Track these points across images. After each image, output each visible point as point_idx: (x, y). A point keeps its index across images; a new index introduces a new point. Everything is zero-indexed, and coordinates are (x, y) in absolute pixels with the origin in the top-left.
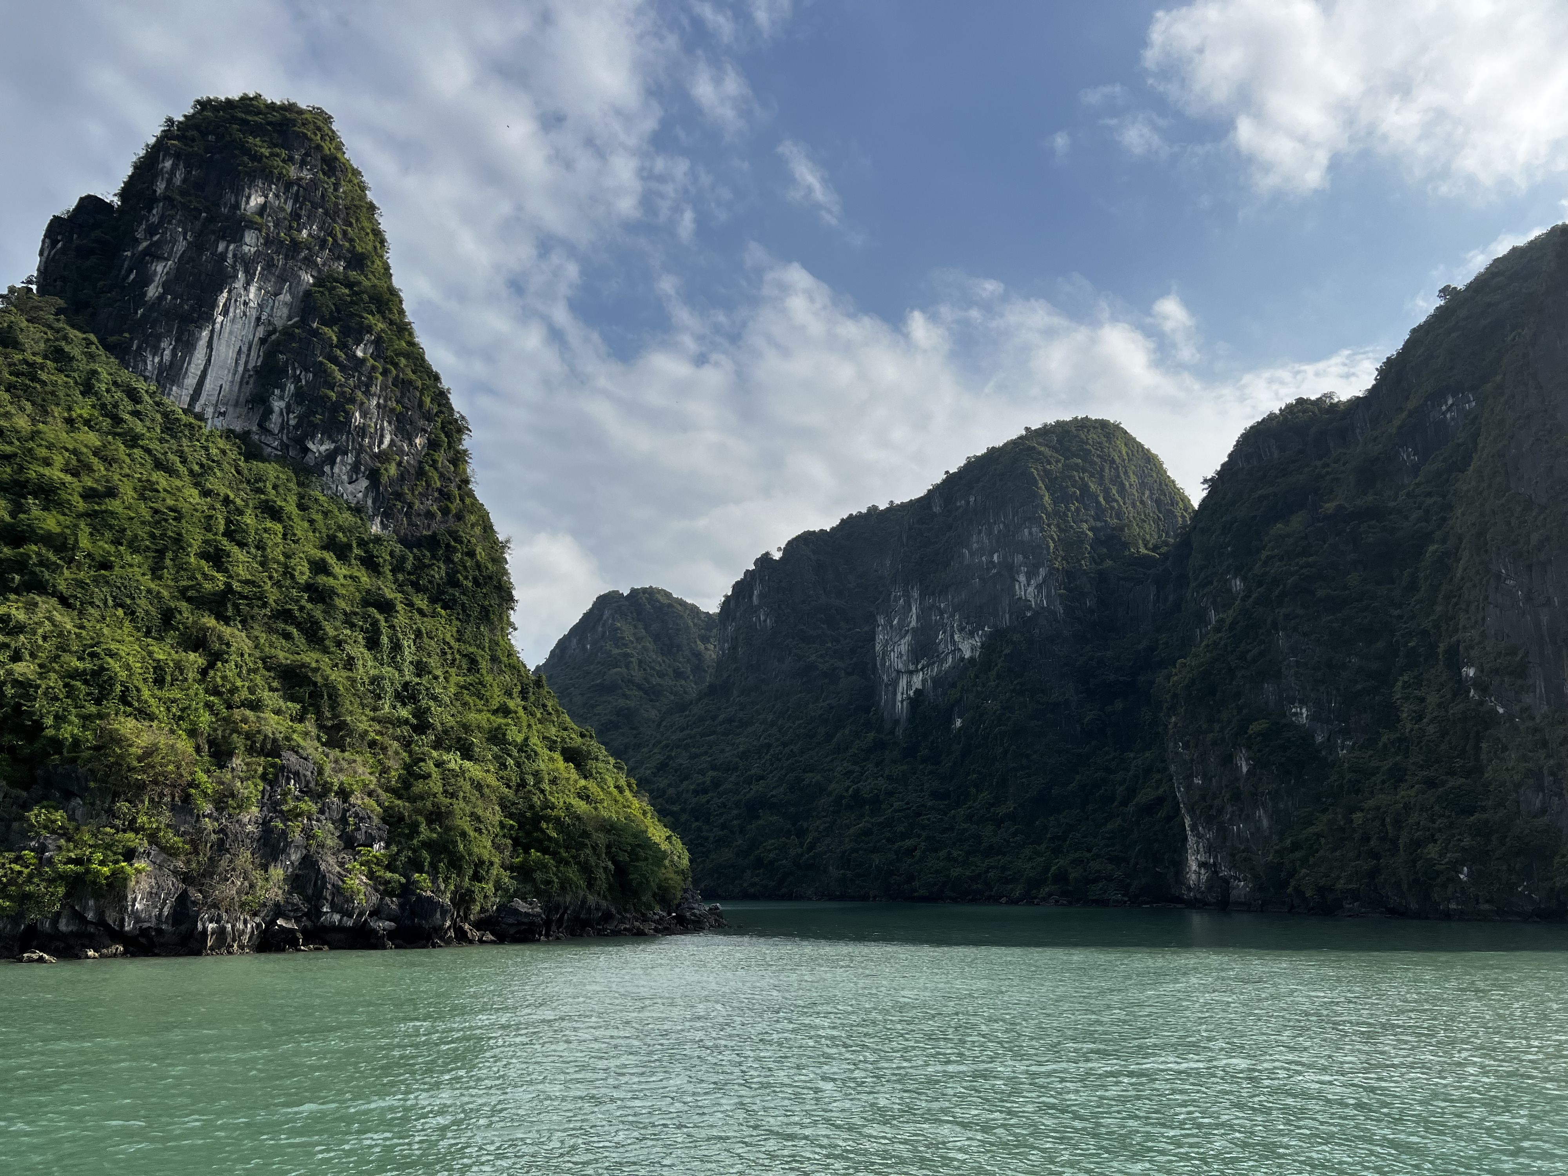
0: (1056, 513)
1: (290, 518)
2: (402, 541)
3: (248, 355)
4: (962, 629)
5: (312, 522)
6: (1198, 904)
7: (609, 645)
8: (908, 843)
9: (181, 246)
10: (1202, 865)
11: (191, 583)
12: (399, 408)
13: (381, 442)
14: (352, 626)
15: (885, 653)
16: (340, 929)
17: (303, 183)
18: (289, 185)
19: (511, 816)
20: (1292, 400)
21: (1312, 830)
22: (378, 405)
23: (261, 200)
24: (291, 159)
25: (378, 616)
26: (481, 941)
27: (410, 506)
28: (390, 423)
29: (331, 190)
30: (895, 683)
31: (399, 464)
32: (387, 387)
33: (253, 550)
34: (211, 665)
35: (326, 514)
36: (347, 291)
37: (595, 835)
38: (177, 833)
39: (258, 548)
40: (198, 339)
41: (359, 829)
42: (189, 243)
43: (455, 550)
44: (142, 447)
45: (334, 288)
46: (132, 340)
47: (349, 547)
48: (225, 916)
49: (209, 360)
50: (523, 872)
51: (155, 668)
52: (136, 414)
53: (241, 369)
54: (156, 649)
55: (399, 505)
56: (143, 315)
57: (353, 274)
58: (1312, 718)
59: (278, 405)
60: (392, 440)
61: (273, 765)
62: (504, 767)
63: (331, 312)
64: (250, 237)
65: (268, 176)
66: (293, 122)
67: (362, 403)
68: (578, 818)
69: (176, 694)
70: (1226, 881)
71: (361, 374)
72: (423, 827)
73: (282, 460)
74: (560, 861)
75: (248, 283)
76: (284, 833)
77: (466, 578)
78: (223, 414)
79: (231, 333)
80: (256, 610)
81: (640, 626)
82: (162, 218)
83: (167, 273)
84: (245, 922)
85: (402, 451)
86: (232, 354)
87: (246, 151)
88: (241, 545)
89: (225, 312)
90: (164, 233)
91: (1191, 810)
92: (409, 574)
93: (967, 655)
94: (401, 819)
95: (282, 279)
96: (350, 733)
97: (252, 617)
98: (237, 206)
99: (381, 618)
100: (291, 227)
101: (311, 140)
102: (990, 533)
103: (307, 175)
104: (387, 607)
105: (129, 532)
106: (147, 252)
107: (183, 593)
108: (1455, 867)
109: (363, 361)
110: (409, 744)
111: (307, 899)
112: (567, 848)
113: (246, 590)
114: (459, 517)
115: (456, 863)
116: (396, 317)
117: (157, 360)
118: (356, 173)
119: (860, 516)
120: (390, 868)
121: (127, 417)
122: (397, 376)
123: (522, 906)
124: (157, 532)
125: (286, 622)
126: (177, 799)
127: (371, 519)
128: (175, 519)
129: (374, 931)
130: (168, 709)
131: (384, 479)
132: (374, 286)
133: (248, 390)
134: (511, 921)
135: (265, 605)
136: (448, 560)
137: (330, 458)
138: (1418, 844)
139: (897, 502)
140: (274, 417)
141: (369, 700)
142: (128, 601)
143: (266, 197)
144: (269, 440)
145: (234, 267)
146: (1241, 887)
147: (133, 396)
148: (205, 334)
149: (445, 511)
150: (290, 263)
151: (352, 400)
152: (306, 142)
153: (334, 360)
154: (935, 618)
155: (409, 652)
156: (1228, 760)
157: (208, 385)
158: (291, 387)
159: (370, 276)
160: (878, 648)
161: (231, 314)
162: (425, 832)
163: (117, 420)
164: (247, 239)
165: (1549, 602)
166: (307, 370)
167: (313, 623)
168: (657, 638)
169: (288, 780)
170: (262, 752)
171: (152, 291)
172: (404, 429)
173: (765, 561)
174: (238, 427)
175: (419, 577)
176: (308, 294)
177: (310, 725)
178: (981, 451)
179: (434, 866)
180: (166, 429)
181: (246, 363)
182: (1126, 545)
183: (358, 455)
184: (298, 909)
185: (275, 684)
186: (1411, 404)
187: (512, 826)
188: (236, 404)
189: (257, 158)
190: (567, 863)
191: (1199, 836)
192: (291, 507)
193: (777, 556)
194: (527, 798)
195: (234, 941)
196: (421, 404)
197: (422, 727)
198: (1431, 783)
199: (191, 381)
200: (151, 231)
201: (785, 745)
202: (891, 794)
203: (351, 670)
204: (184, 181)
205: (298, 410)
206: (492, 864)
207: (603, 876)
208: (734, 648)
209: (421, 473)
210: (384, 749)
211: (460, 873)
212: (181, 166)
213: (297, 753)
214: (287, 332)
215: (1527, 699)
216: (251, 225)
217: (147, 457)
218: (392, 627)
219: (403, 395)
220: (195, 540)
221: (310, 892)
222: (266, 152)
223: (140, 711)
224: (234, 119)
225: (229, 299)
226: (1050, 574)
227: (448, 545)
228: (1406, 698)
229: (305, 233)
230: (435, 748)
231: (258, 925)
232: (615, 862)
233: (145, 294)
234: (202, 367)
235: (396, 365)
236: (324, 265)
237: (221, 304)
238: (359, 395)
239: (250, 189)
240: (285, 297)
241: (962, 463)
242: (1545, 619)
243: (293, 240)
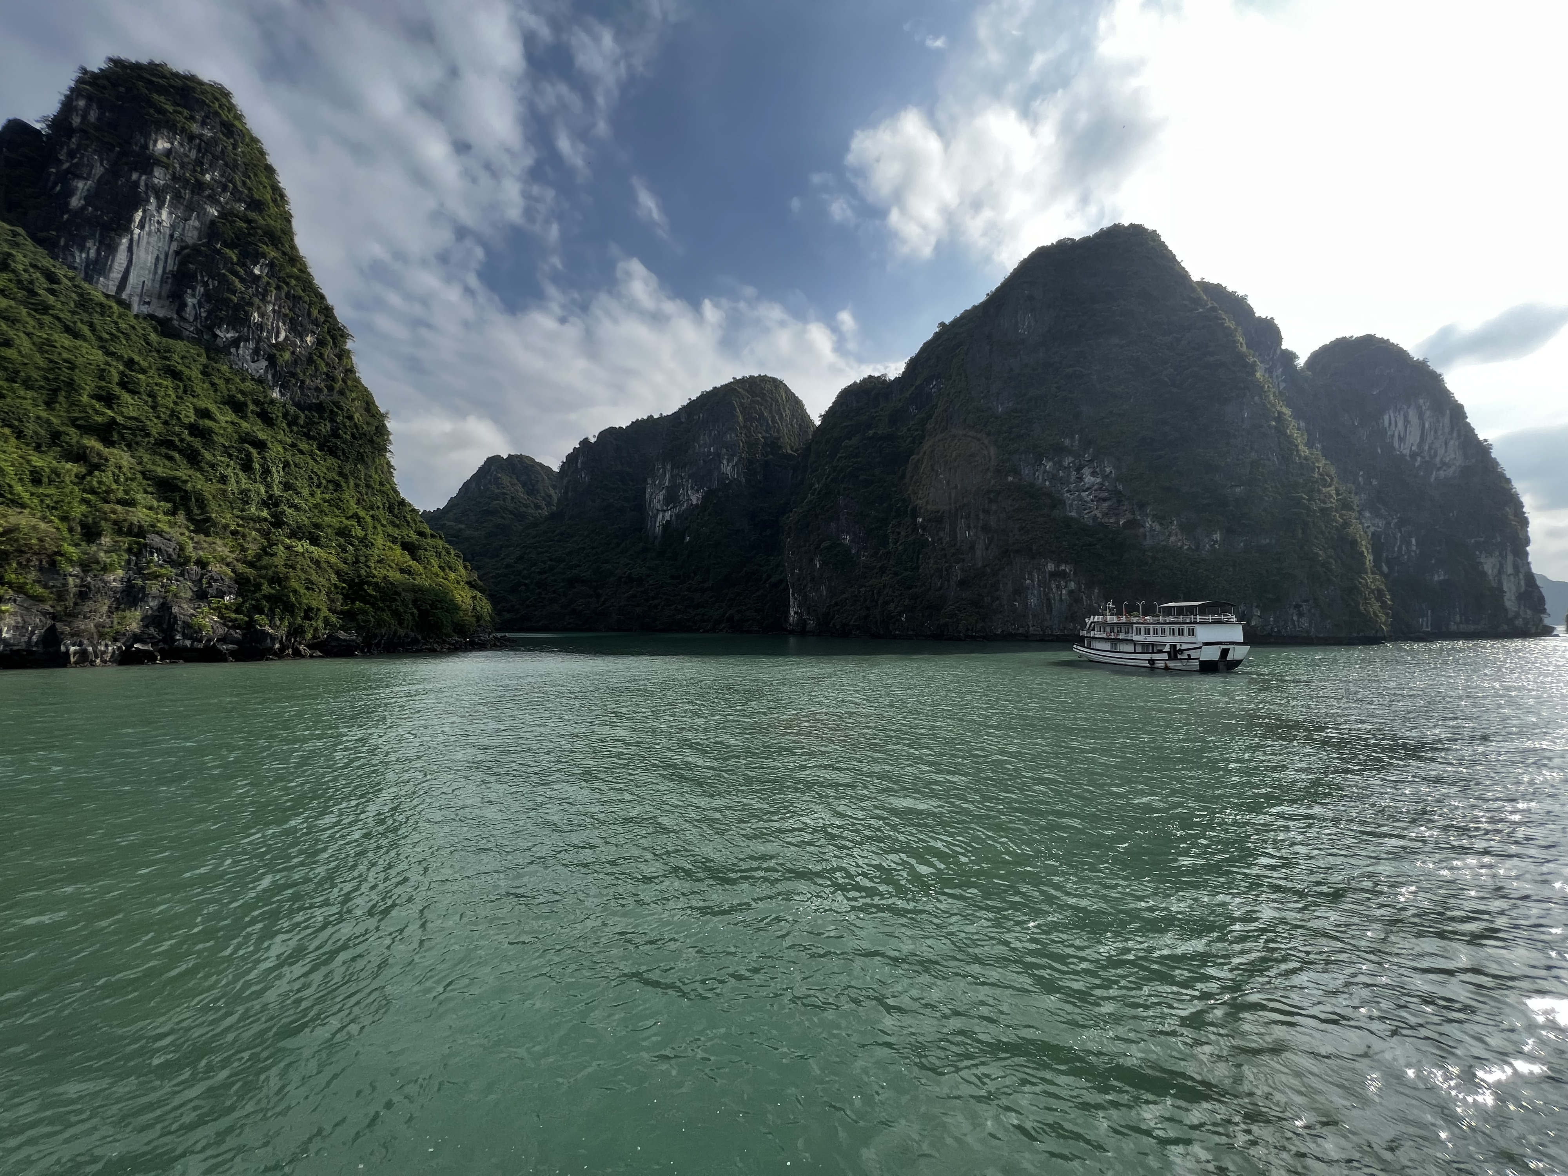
0: (745, 427)
1: (190, 379)
2: (298, 405)
3: (166, 262)
4: (692, 488)
5: (213, 384)
6: (792, 632)
7: (493, 487)
8: (656, 602)
9: (99, 170)
10: (795, 613)
11: (82, 415)
12: (291, 314)
13: (277, 337)
14: (230, 456)
15: (651, 499)
16: (192, 649)
17: (205, 139)
18: (191, 138)
19: (344, 581)
20: (866, 376)
21: (844, 596)
22: (274, 311)
23: (168, 145)
24: (192, 118)
25: (251, 450)
26: (311, 656)
27: (303, 382)
28: (284, 324)
29: (230, 148)
30: (656, 516)
31: (293, 353)
32: (280, 299)
33: (146, 398)
34: (90, 473)
35: (228, 381)
36: (245, 225)
37: (403, 594)
38: (45, 586)
39: (149, 396)
40: (119, 244)
41: (211, 586)
42: (106, 169)
43: (337, 414)
44: (52, 315)
45: (234, 222)
46: (59, 237)
47: (245, 404)
48: (86, 642)
49: (130, 262)
50: (348, 616)
51: (31, 472)
52: (52, 292)
53: (160, 271)
54: (34, 458)
55: (294, 381)
56: (68, 220)
57: (253, 215)
58: (851, 541)
59: (190, 301)
60: (286, 336)
61: (138, 543)
62: (344, 550)
63: (232, 240)
64: (158, 172)
65: (172, 128)
66: (194, 90)
67: (259, 308)
68: (391, 583)
69: (51, 491)
70: (805, 621)
71: (258, 287)
72: (265, 586)
73: (197, 341)
74: (377, 609)
75: (159, 208)
76: (143, 588)
77: (346, 433)
78: (149, 303)
79: (148, 243)
80: (139, 439)
81: (514, 477)
82: (79, 145)
83: (88, 190)
84: (107, 646)
85: (296, 345)
86: (150, 260)
87: (151, 104)
88: (133, 392)
89: (142, 226)
90: (82, 158)
91: (793, 587)
92: (302, 427)
93: (695, 502)
94: (248, 580)
95: (190, 208)
96: (214, 525)
97: (137, 443)
98: (145, 147)
99: (254, 452)
100: (195, 171)
101: (209, 106)
102: (710, 436)
103: (208, 133)
104: (261, 445)
105: (23, 374)
106: (68, 171)
107: (74, 422)
108: (900, 614)
109: (259, 277)
110: (269, 533)
111: (162, 631)
112: (383, 601)
113: (129, 423)
114: (342, 393)
115: (289, 608)
116: (287, 249)
117: (84, 255)
118: (255, 140)
119: (643, 420)
120: (238, 611)
121: (41, 292)
122: (289, 292)
123: (342, 635)
124: (51, 376)
125: (168, 448)
126: (44, 563)
127: (272, 388)
128: (68, 368)
129: (220, 651)
130: (42, 501)
131: (280, 361)
132: (268, 225)
133: (167, 287)
134: (333, 644)
135: (148, 435)
136: (332, 420)
137: (236, 343)
138: (887, 603)
139: (664, 414)
140: (188, 309)
141: (239, 504)
142: (16, 423)
143: (172, 144)
144: (187, 326)
145: (146, 193)
146: (811, 624)
147: (51, 278)
148: (125, 241)
149: (331, 389)
150: (196, 198)
151: (251, 304)
152: (205, 108)
153: (236, 274)
154: (679, 481)
155: (277, 475)
156: (811, 560)
157: (132, 279)
158: (200, 289)
159: (266, 217)
160: (647, 496)
161: (147, 229)
162: (266, 589)
163: (32, 293)
164: (156, 174)
165: (956, 487)
166: (213, 279)
167: (192, 451)
168: (524, 485)
169: (152, 554)
170: (129, 533)
171: (75, 202)
172: (296, 328)
173: (585, 442)
174: (160, 313)
175: (309, 430)
176: (213, 223)
177: (181, 518)
178: (709, 388)
179: (272, 610)
180: (78, 305)
181: (165, 268)
182: (780, 447)
183: (258, 343)
184: (154, 637)
185: (150, 489)
186: (918, 383)
187: (343, 588)
188: (159, 297)
189: (161, 111)
190: (383, 610)
191: (795, 599)
192: (195, 373)
193: (593, 440)
194: (357, 571)
195: (96, 657)
196: (309, 314)
197: (278, 523)
198: (896, 574)
199: (116, 275)
200: (71, 154)
201: (593, 548)
202: (648, 576)
203: (224, 484)
204: (99, 119)
205: (207, 306)
206: (319, 610)
207: (411, 618)
208: (566, 493)
209: (310, 360)
210: (244, 536)
211: (293, 614)
212: (95, 106)
213: (161, 536)
214: (195, 249)
215: (941, 534)
216: (158, 163)
217: (56, 322)
218: (264, 458)
219: (294, 306)
220: (88, 386)
221: (165, 626)
222: (171, 109)
223: (12, 501)
224: (141, 78)
225: (143, 219)
226: (739, 460)
227: (332, 411)
228: (893, 532)
229: (208, 177)
230: (289, 538)
231: (119, 648)
232: (418, 609)
233: (67, 204)
234: (125, 266)
235: (287, 284)
236: (227, 203)
237: (137, 221)
238: (256, 301)
239: (156, 134)
240: (194, 222)
241: (699, 394)
242: (953, 495)
243: (197, 180)
